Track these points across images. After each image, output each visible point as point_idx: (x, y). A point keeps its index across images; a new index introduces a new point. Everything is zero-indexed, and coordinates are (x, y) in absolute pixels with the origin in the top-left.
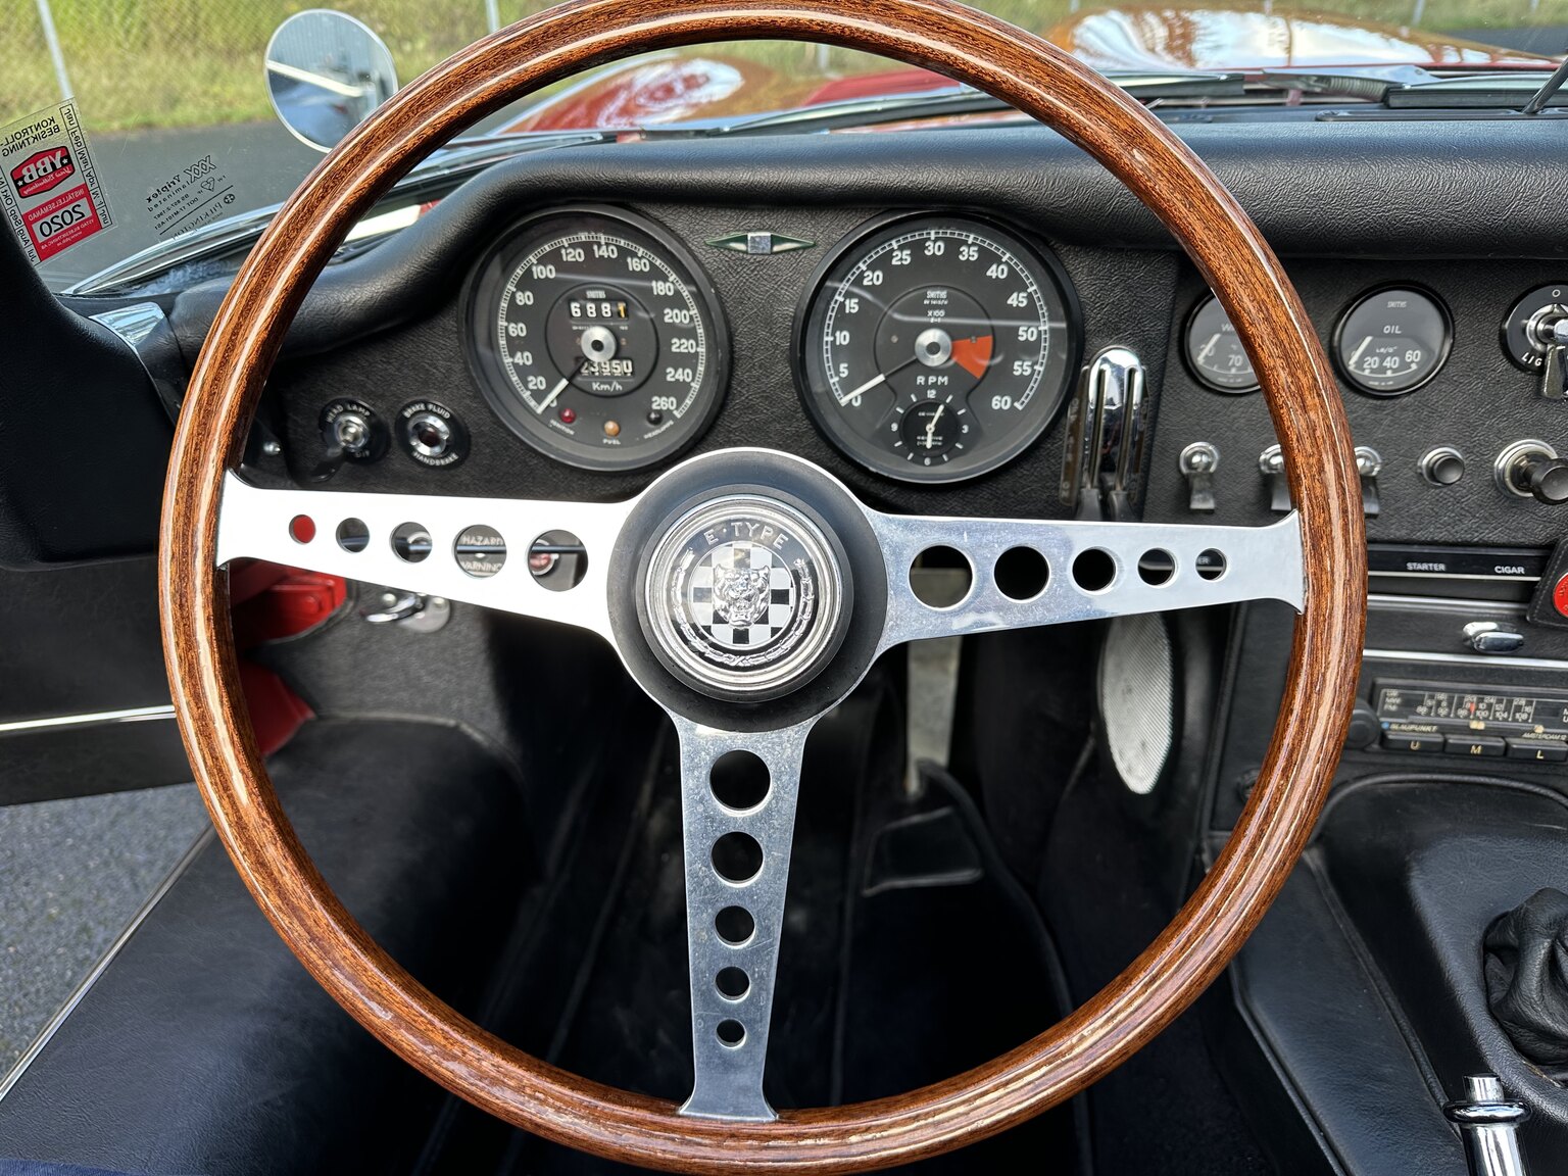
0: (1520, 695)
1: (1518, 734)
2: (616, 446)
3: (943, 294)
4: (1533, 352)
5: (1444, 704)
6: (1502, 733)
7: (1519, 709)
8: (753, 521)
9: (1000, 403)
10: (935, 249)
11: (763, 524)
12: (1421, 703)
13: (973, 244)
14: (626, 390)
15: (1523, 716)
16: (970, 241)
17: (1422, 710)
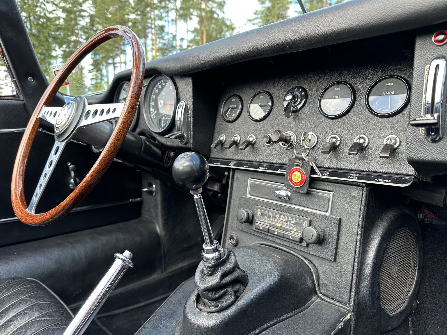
1: (290, 231)
3: (164, 93)
5: (271, 216)
6: (285, 229)
10: (163, 84)
12: (266, 215)
15: (292, 225)
16: (167, 81)
17: (266, 218)
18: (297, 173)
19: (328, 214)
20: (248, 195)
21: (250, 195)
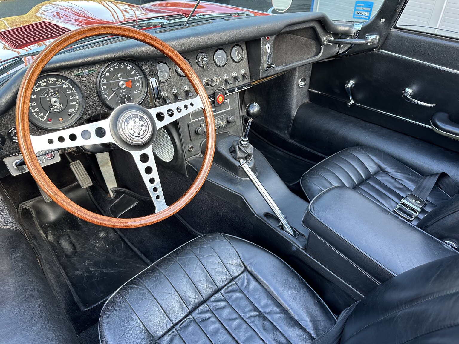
0: (218, 118)
1: (220, 124)
2: (63, 123)
3: (121, 75)
4: (201, 64)
6: (218, 125)
7: (218, 120)
8: (134, 115)
9: (135, 92)
10: (117, 67)
11: (135, 115)
13: (123, 65)
14: (62, 110)
15: (219, 121)
16: (122, 64)
18: (221, 97)
19: (229, 109)
20: (192, 121)
21: (193, 120)
